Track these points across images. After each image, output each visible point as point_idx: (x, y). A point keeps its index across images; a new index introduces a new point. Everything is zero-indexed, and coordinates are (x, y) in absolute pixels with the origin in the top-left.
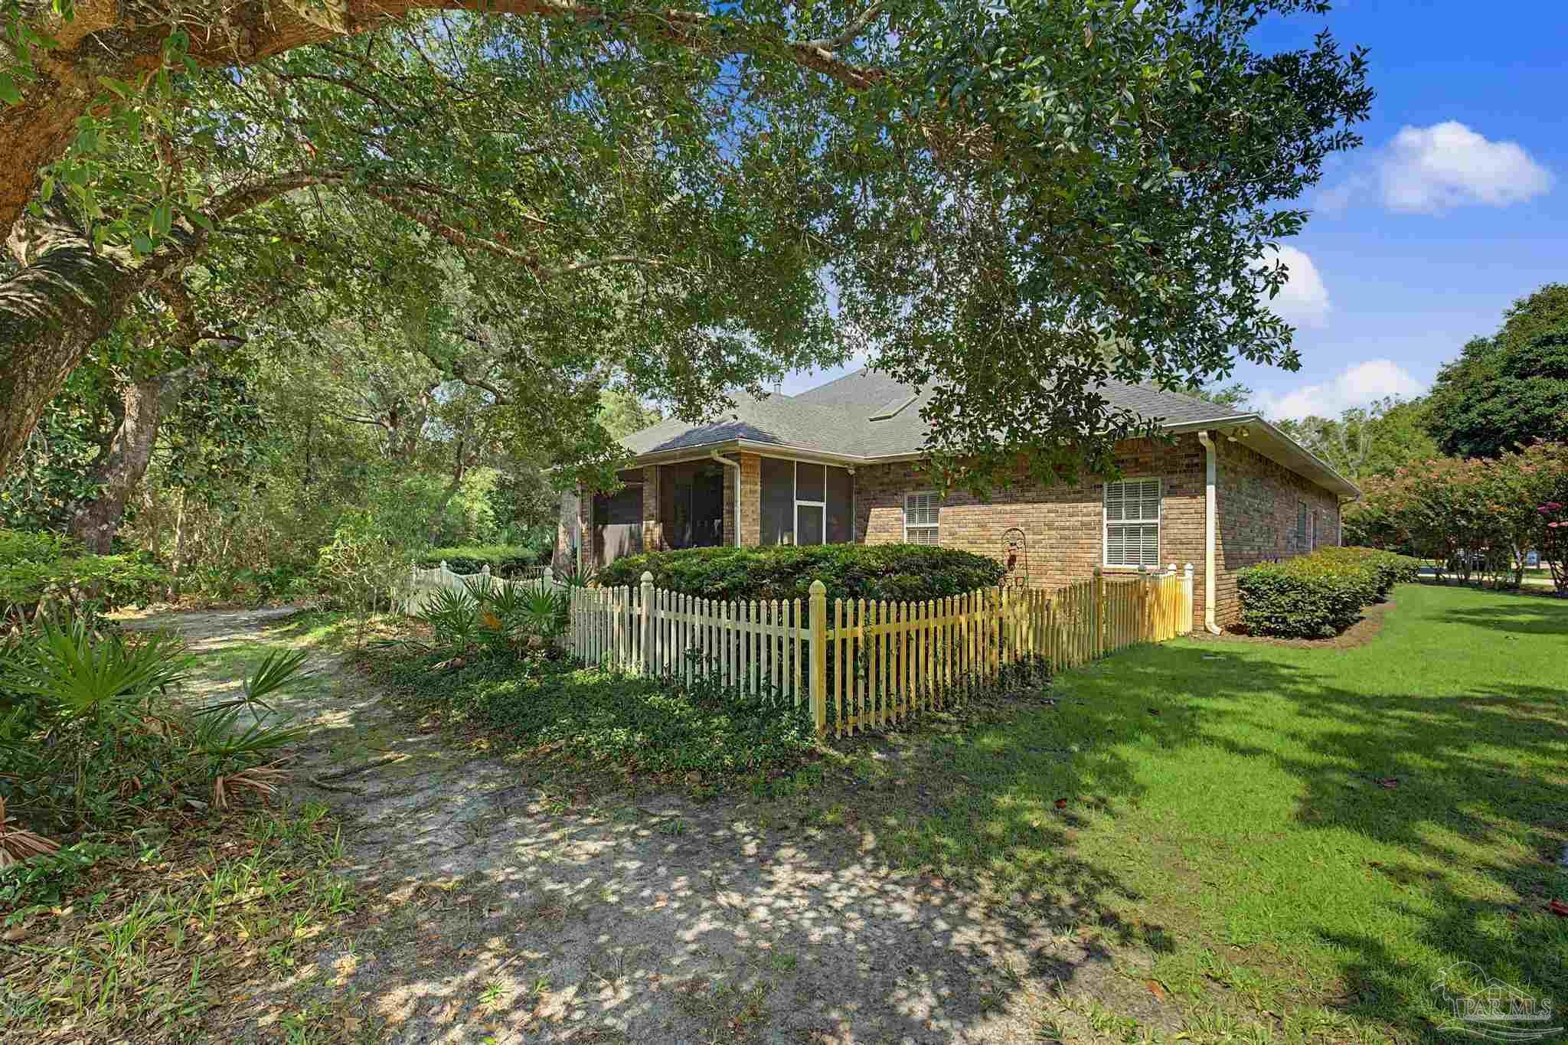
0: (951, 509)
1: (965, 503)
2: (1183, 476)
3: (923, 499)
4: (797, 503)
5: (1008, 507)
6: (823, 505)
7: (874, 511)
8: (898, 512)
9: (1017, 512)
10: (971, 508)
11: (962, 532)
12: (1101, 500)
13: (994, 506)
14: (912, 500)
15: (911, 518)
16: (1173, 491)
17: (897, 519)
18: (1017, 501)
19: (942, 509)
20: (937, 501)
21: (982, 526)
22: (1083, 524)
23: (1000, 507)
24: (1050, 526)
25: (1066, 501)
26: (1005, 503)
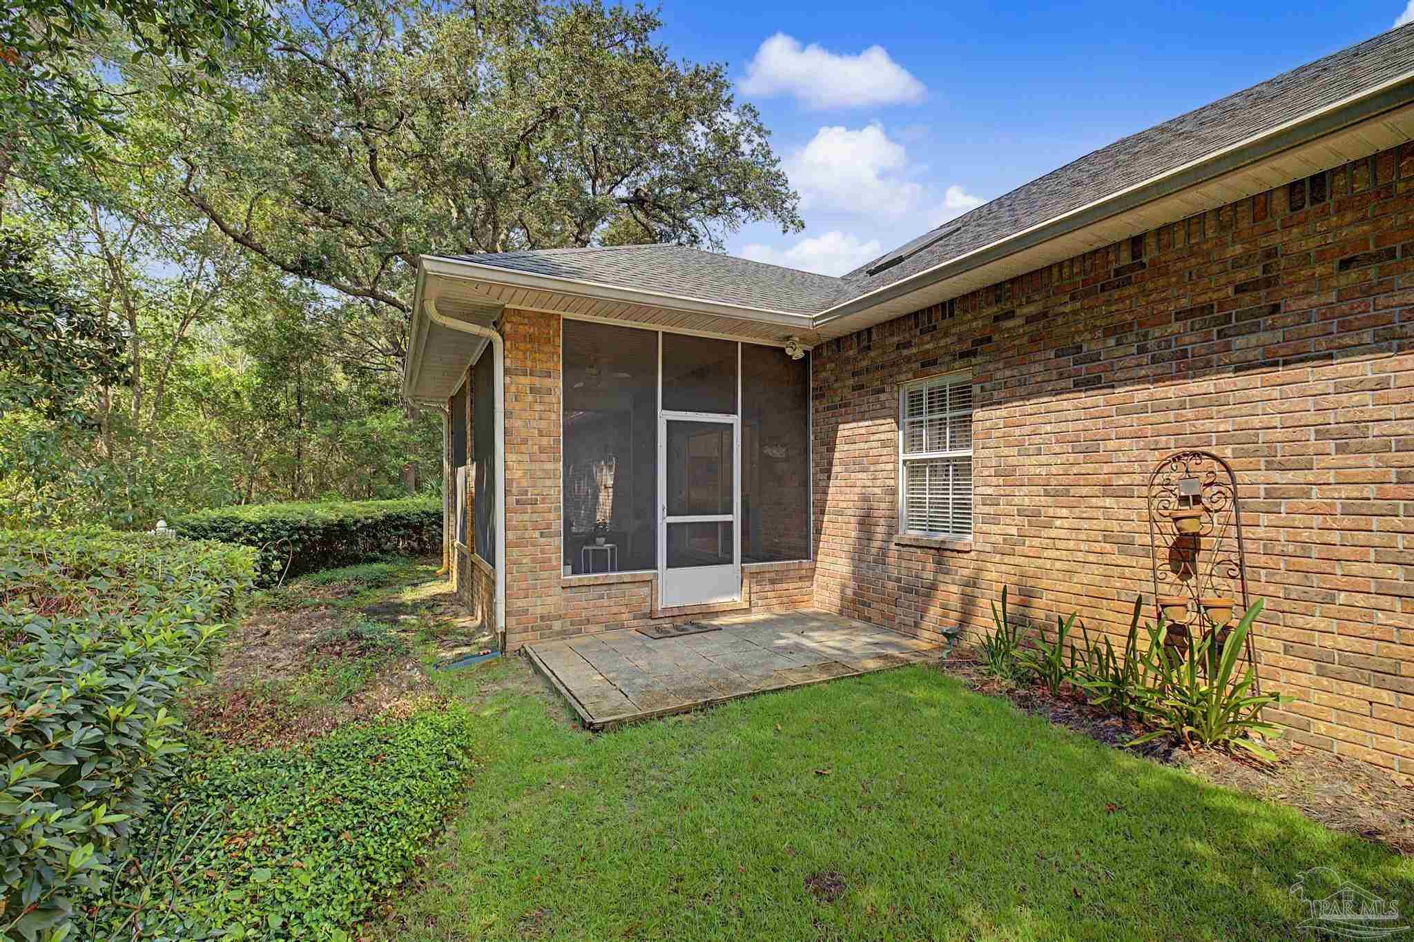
0: (1002, 412)
1: (1039, 393)
3: (937, 398)
4: (664, 416)
5: (1171, 390)
6: (736, 420)
7: (845, 430)
8: (886, 428)
9: (1193, 401)
10: (1054, 403)
11: (1031, 465)
14: (915, 399)
15: (914, 442)
17: (884, 444)
18: (1204, 368)
19: (978, 414)
20: (964, 396)
21: (1088, 448)
26: (1158, 379)
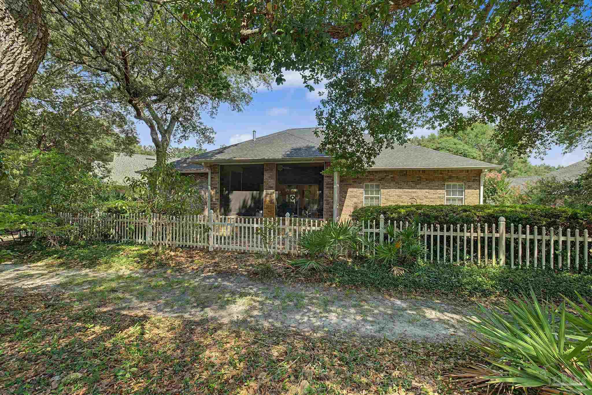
0: (386, 190)
1: (392, 188)
2: (472, 183)
3: (372, 186)
5: (410, 190)
7: (350, 190)
8: (362, 190)
9: (414, 192)
10: (395, 190)
12: (444, 189)
13: (404, 190)
14: (367, 186)
15: (367, 193)
16: (469, 187)
17: (361, 193)
18: (414, 188)
19: (382, 190)
20: (378, 187)
21: (399, 196)
22: (438, 197)
23: (407, 190)
24: (426, 197)
25: (431, 189)
26: (409, 189)
